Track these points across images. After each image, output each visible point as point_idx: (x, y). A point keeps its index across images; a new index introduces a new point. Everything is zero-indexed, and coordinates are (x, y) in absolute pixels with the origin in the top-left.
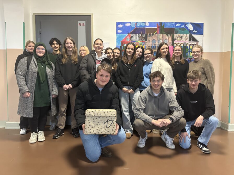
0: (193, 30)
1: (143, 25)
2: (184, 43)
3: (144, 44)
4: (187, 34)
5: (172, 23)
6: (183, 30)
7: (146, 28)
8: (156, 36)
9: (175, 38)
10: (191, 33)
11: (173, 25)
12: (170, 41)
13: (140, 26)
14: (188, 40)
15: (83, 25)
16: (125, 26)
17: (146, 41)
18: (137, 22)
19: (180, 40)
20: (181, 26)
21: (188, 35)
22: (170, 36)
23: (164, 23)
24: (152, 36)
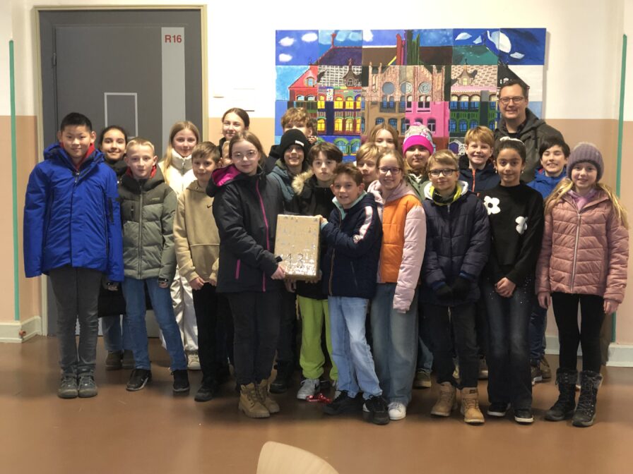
0: (512, 52)
1: (356, 38)
2: (482, 92)
3: (359, 96)
4: (490, 65)
5: (445, 30)
6: (479, 53)
7: (364, 47)
8: (394, 71)
9: (453, 77)
10: (504, 60)
11: (447, 37)
12: (438, 85)
13: (347, 41)
14: (496, 82)
15: (178, 39)
16: (301, 42)
17: (365, 88)
18: (337, 32)
19: (470, 84)
20: (471, 40)
21: (494, 69)
22: (439, 70)
23: (419, 31)
24: (382, 72)
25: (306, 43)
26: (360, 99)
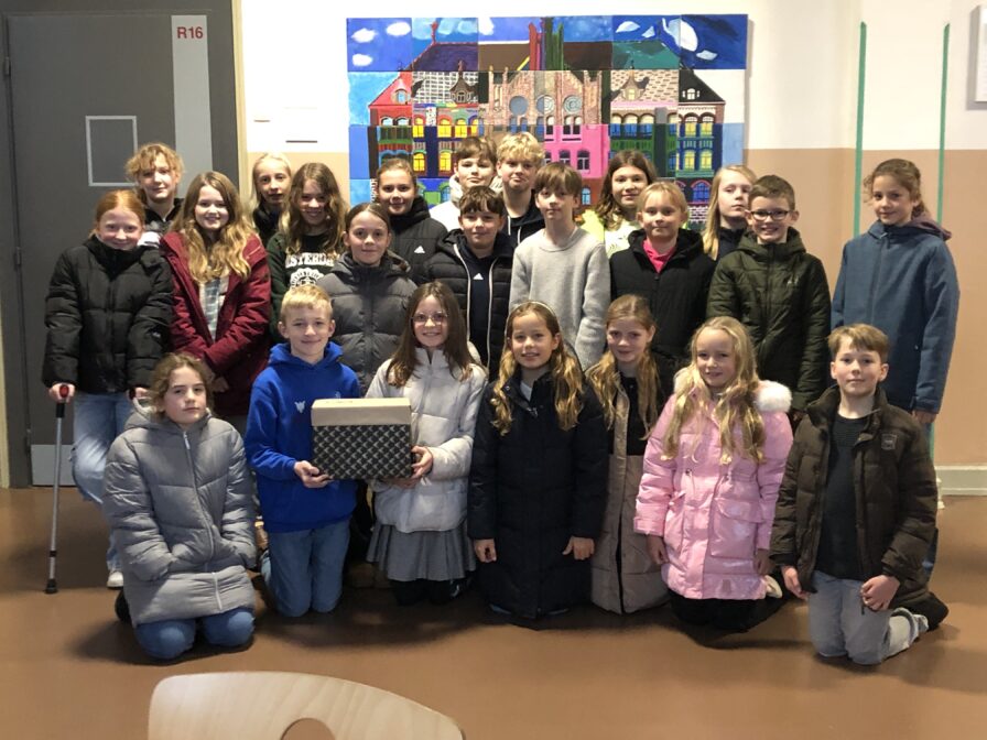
0: (699, 49)
1: (466, 29)
2: (656, 109)
3: (474, 117)
4: (667, 69)
5: (600, 17)
6: (651, 52)
7: (480, 43)
8: (525, 82)
9: (614, 88)
10: (687, 61)
11: (604, 27)
12: (592, 100)
13: (455, 35)
14: (677, 95)
15: (197, 33)
16: (385, 36)
17: (483, 106)
18: (439, 20)
19: (638, 99)
20: (638, 32)
21: (674, 75)
22: (593, 77)
23: (563, 18)
24: (508, 81)
25: (392, 37)
26: (476, 122)
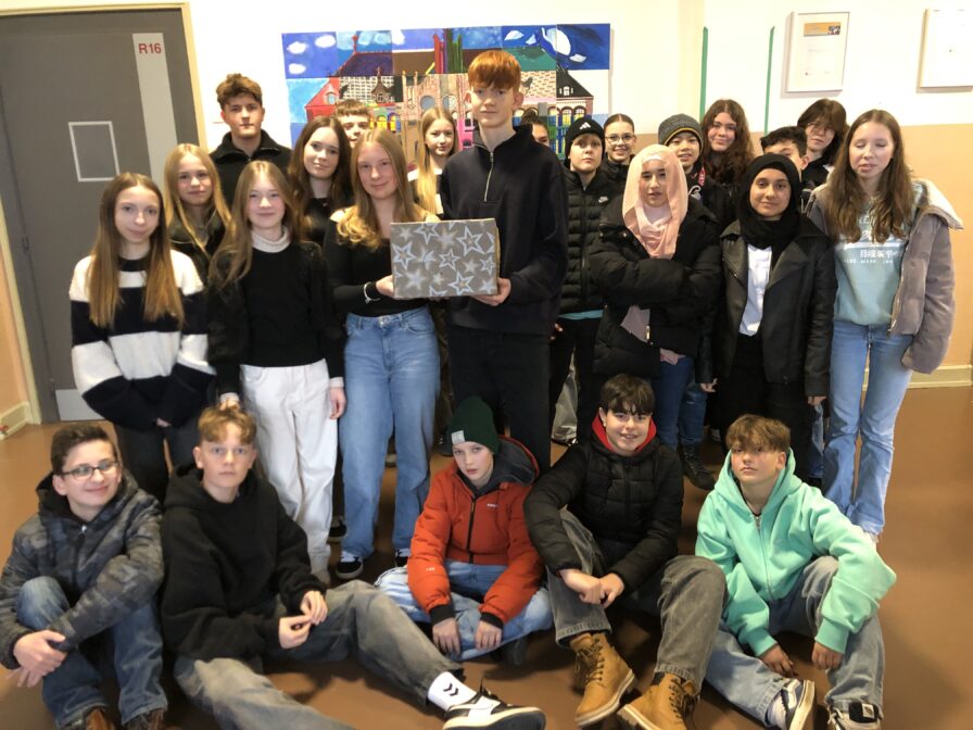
0: (572, 54)
1: (382, 40)
2: (539, 104)
3: (392, 114)
4: (547, 71)
5: (491, 28)
6: (533, 56)
7: (394, 51)
8: (433, 84)
10: (563, 64)
11: (495, 37)
13: (372, 45)
14: (555, 91)
15: (156, 48)
16: (314, 48)
17: (399, 104)
18: (359, 33)
20: (523, 40)
21: (552, 76)
23: (461, 29)
24: (418, 84)
25: (321, 48)
26: (394, 118)
